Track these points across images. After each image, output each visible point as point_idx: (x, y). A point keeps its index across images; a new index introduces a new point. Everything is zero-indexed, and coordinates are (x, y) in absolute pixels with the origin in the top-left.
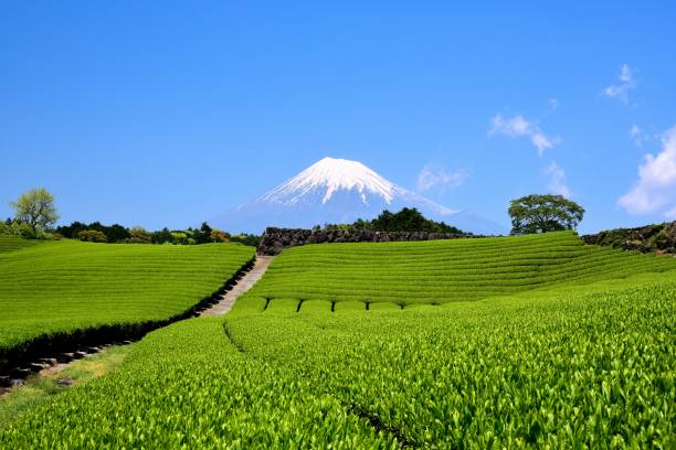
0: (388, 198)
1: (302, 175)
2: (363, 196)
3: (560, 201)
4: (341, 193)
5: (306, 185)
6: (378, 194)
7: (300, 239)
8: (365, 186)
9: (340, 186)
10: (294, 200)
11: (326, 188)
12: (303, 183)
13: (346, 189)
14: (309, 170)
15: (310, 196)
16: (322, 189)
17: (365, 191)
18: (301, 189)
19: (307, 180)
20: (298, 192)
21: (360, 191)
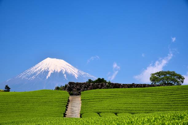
0: (76, 76)
1: (37, 66)
2: (65, 75)
3: (173, 74)
4: (54, 74)
5: (39, 70)
6: (71, 74)
7: (85, 87)
8: (66, 71)
9: (55, 70)
10: (33, 77)
11: (48, 72)
12: (38, 69)
13: (57, 72)
14: (40, 63)
15: (40, 75)
16: (46, 72)
17: (66, 73)
18: (36, 72)
19: (39, 68)
20: (35, 74)
21: (64, 73)
